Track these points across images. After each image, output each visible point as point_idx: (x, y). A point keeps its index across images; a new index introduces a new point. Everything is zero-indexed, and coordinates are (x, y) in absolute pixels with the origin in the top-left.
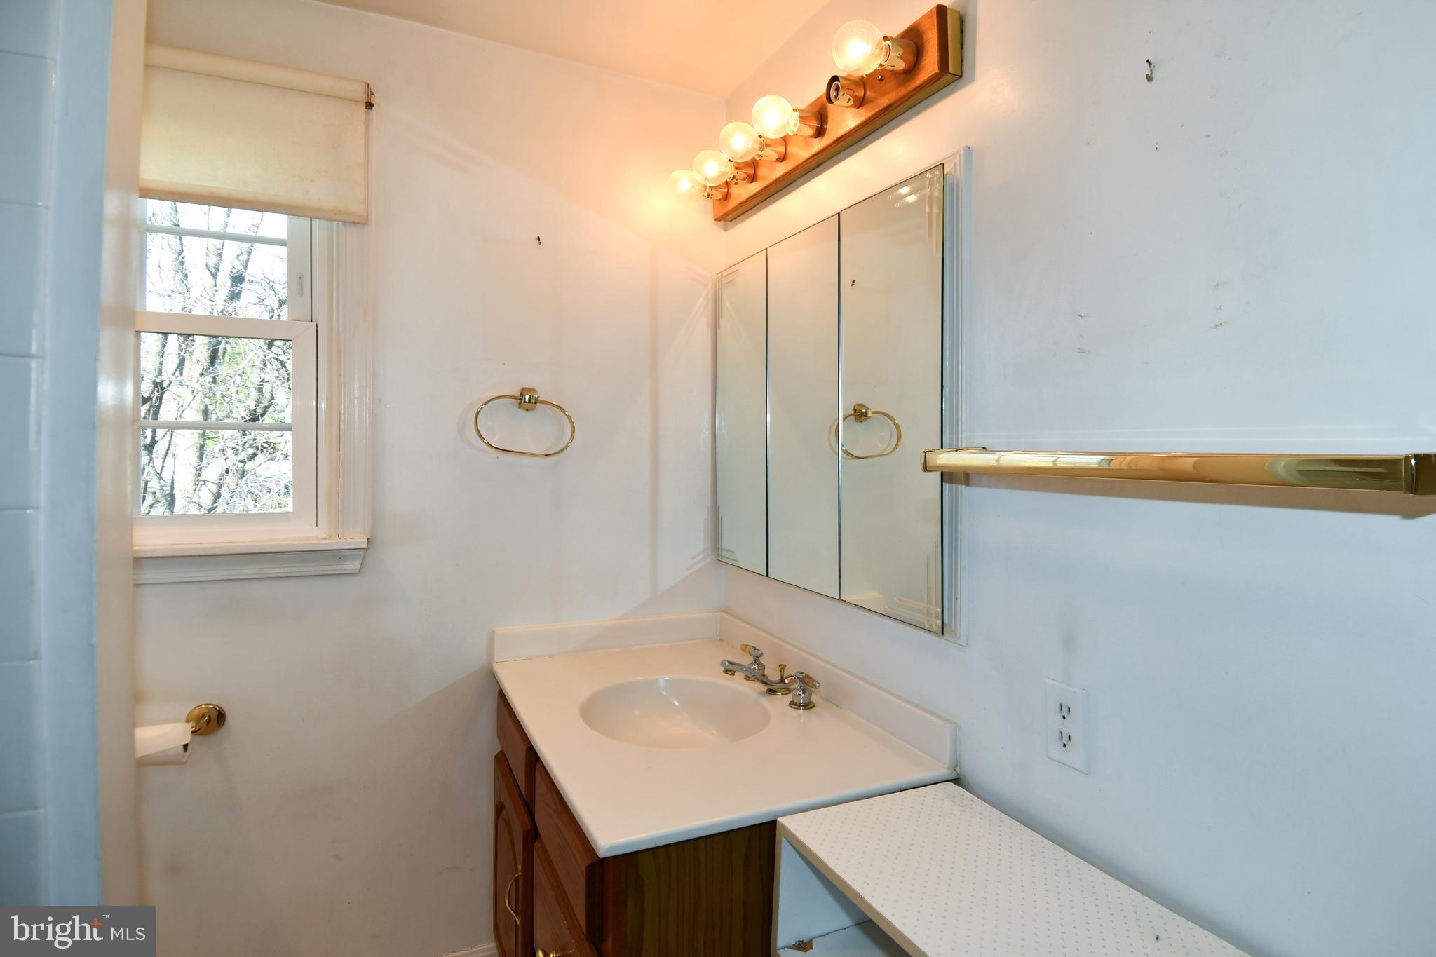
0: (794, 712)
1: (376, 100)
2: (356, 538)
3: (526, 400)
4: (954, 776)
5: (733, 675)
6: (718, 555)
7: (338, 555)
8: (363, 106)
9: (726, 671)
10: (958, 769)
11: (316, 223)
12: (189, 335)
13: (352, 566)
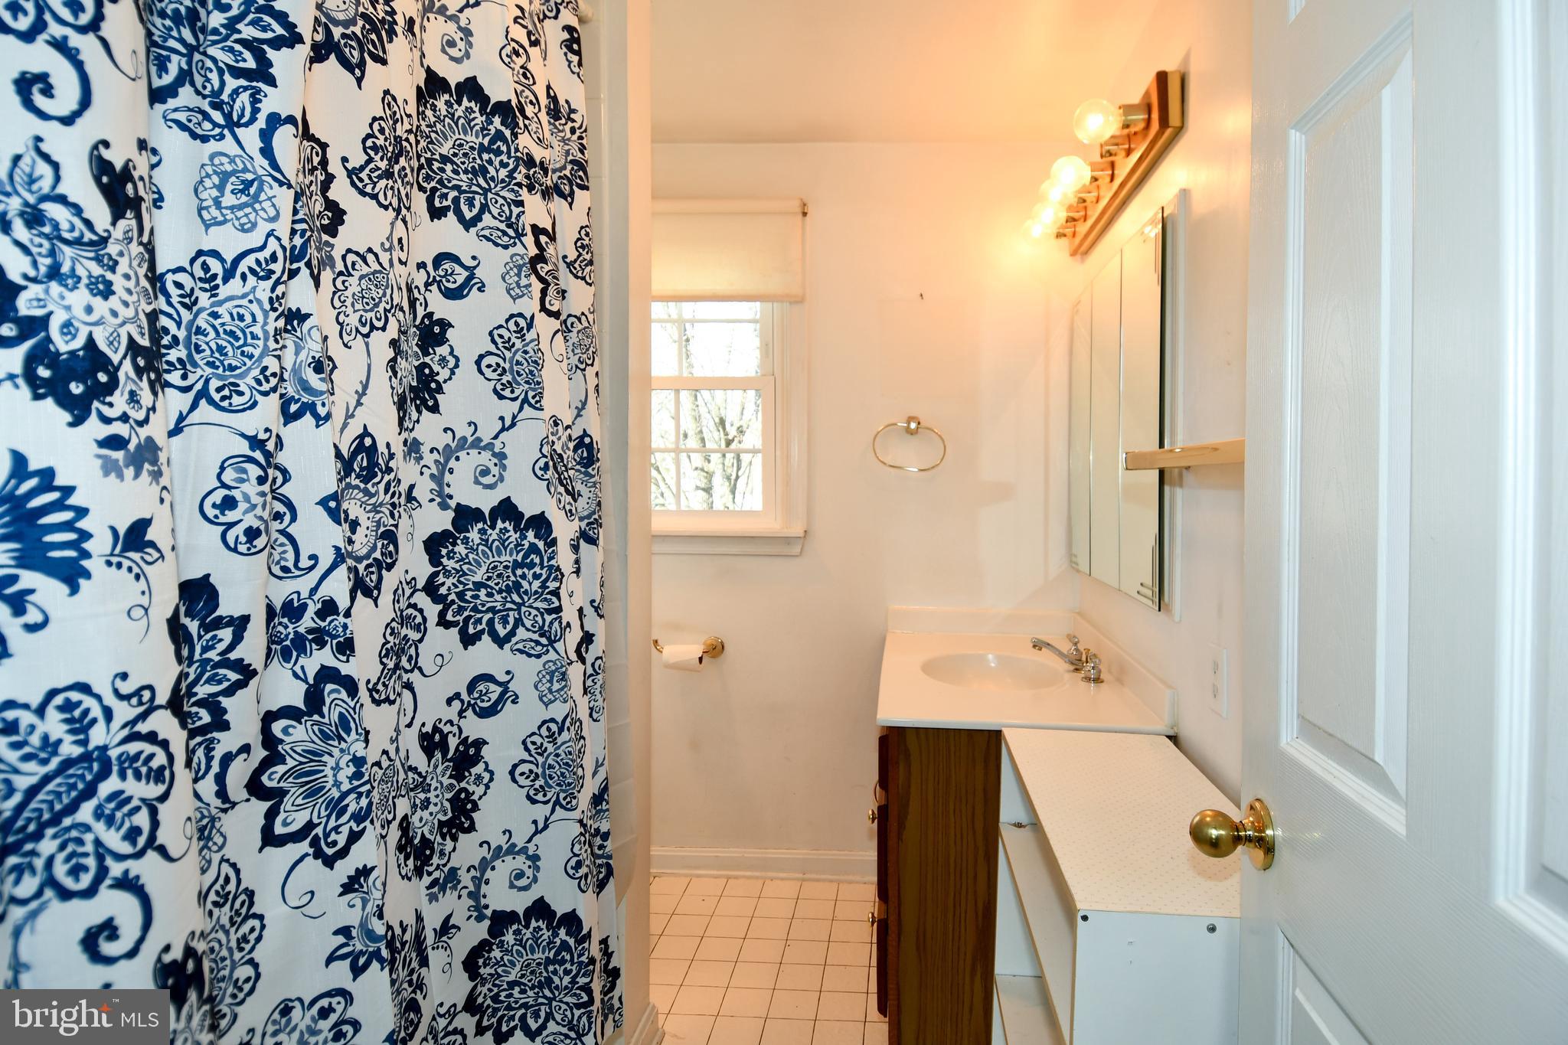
0: (1084, 684)
1: (810, 210)
2: (797, 530)
3: (914, 428)
4: (1171, 733)
5: (1040, 649)
6: (1071, 561)
7: (787, 540)
8: (801, 215)
9: (1034, 646)
10: (1175, 729)
11: (775, 304)
12: (697, 390)
13: (797, 550)
